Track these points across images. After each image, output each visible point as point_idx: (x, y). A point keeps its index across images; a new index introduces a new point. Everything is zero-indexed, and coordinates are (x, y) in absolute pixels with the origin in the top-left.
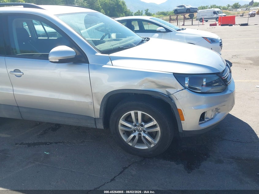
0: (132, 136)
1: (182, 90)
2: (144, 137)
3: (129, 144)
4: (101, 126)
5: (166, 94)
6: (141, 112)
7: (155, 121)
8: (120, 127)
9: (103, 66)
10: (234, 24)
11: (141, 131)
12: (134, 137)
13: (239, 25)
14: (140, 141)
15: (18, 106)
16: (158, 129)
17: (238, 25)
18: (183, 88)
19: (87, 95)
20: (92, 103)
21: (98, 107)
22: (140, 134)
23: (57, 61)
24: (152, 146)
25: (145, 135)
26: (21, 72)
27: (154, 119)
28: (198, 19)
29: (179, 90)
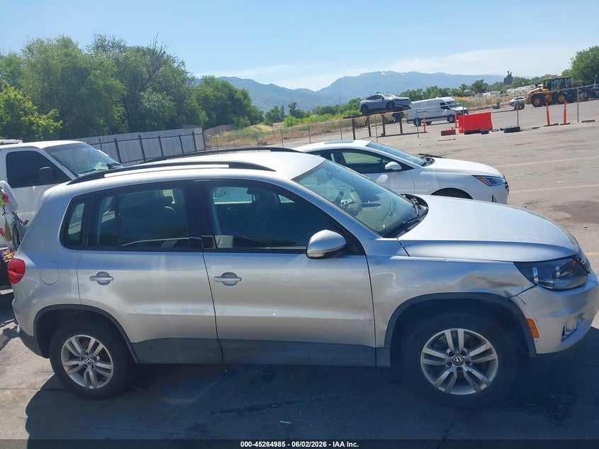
0: (446, 373)
1: (532, 288)
2: (468, 372)
3: (440, 388)
4: (385, 362)
5: (505, 296)
6: (463, 330)
7: (488, 343)
8: (423, 361)
9: (391, 258)
10: (491, 129)
11: (462, 363)
12: (451, 374)
13: (502, 130)
14: (461, 382)
15: (218, 339)
16: (494, 356)
17: (500, 131)
18: (533, 285)
19: (363, 308)
20: (371, 320)
21: (383, 327)
22: (460, 369)
23: (321, 255)
24: (484, 387)
25: (470, 370)
26: (237, 277)
27: (487, 340)
28: (411, 120)
29: (526, 288)
